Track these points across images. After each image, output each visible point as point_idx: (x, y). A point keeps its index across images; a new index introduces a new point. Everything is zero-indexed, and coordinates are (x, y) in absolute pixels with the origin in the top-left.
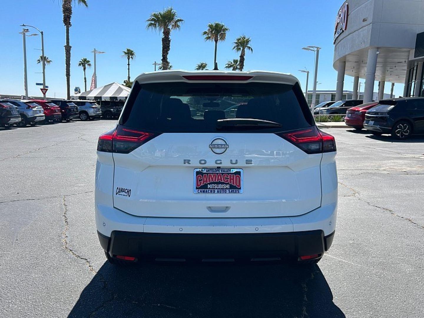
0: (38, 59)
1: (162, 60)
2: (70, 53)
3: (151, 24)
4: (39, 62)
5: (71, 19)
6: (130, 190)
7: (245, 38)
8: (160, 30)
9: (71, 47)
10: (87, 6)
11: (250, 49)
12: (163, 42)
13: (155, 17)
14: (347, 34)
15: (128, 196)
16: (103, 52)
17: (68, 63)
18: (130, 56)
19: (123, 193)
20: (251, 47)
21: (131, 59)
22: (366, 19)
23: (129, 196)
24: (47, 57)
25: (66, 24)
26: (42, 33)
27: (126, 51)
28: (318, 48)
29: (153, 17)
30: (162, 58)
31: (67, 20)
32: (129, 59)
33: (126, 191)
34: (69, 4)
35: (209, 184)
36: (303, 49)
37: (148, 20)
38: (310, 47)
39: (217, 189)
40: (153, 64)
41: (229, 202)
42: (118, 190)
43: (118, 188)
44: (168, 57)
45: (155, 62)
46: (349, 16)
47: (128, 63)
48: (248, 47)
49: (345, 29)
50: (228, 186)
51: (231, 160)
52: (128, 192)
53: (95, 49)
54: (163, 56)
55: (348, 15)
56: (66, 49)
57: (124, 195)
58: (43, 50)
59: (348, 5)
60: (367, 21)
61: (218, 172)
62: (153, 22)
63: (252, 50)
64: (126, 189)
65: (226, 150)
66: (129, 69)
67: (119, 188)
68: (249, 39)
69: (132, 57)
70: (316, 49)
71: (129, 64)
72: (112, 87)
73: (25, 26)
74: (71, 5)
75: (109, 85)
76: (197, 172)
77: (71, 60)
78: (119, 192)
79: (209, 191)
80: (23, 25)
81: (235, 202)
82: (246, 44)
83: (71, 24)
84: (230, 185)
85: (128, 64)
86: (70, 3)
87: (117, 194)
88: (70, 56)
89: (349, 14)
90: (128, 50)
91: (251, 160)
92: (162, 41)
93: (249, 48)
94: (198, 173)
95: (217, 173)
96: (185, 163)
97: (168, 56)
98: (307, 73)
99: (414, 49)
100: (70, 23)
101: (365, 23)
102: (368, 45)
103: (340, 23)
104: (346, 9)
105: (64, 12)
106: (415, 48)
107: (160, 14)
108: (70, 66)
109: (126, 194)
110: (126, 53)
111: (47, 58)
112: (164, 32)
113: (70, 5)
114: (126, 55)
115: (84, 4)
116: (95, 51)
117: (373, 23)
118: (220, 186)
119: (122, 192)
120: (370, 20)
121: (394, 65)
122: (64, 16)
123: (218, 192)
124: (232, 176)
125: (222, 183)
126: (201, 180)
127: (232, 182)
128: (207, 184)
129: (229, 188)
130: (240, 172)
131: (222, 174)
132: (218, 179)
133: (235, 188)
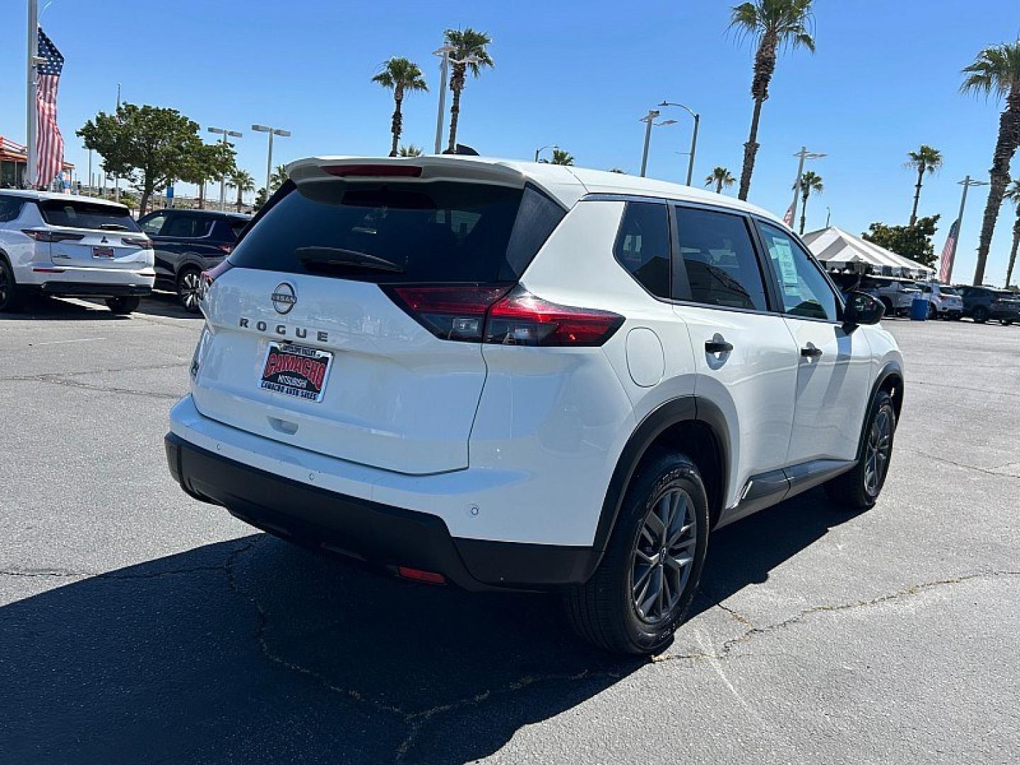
0: (709, 175)
1: (991, 171)
2: (753, 160)
3: (976, 80)
4: (710, 182)
5: (769, 83)
8: (1001, 90)
9: (757, 146)
10: (812, 48)
12: (1001, 124)
13: (990, 59)
16: (822, 156)
17: (745, 181)
18: (927, 165)
21: (926, 172)
24: (728, 171)
25: (756, 96)
26: (697, 117)
27: (918, 153)
29: (983, 60)
30: (992, 166)
31: (760, 89)
32: (921, 172)
34: (771, 49)
35: (282, 374)
37: (969, 69)
39: (288, 385)
40: (961, 183)
41: (298, 415)
44: (1010, 164)
45: (968, 177)
47: (917, 183)
50: (304, 384)
51: (298, 330)
53: (804, 148)
54: (997, 160)
56: (746, 151)
58: (692, 154)
61: (297, 353)
62: (981, 73)
65: (292, 306)
66: (917, 197)
69: (930, 168)
71: (919, 186)
72: (823, 236)
73: (667, 105)
74: (776, 52)
75: (818, 232)
76: (272, 347)
77: (753, 175)
79: (277, 388)
80: (663, 102)
81: (310, 418)
83: (768, 93)
84: (309, 381)
85: (916, 186)
86: (773, 46)
88: (753, 166)
90: (924, 150)
91: (327, 334)
92: (999, 121)
94: (273, 349)
95: (297, 356)
96: (241, 325)
97: (1012, 162)
100: (766, 91)
105: (757, 68)
107: (1007, 50)
108: (748, 188)
110: (916, 158)
111: (729, 173)
112: (1010, 99)
113: (772, 53)
114: (917, 161)
115: (806, 44)
116: (804, 152)
118: (295, 381)
122: (755, 77)
123: (287, 392)
124: (315, 365)
125: (299, 377)
126: (273, 365)
127: (312, 377)
128: (279, 374)
129: (305, 386)
130: (327, 358)
131: (304, 357)
132: (296, 367)
133: (313, 389)
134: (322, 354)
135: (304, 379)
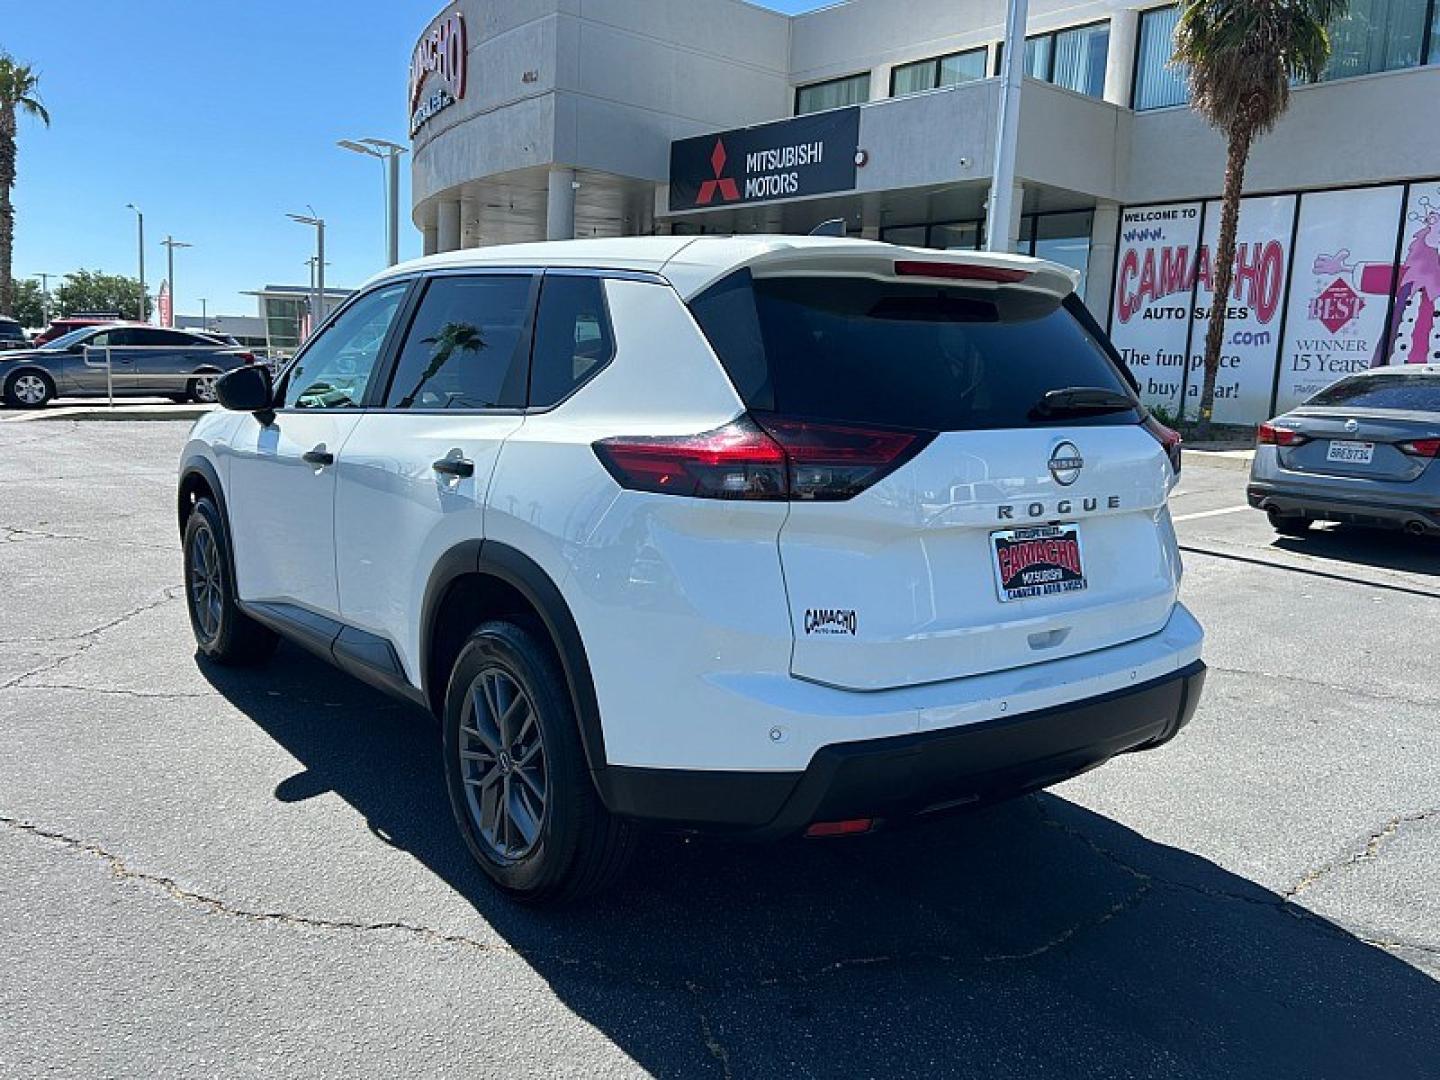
6: (853, 614)
7: (10, 66)
11: (38, 110)
14: (469, 114)
15: (849, 632)
19: (832, 625)
20: (39, 103)
22: (534, 76)
23: (853, 632)
28: (394, 147)
33: (841, 618)
36: (340, 144)
38: (371, 142)
39: (1041, 583)
42: (810, 620)
43: (808, 612)
46: (469, 57)
48: (26, 101)
49: (462, 96)
50: (1059, 573)
51: (1086, 501)
52: (846, 619)
55: (465, 53)
57: (837, 631)
59: (462, 19)
60: (538, 83)
61: (1035, 537)
63: (45, 114)
64: (839, 612)
67: (812, 611)
68: (28, 70)
70: (386, 151)
76: (998, 541)
78: (816, 623)
79: (1029, 592)
82: (18, 91)
84: (1063, 568)
87: (808, 631)
89: (469, 47)
91: (1118, 497)
93: (33, 105)
94: (999, 543)
95: (1035, 541)
96: (1000, 517)
98: (316, 228)
99: (666, 184)
101: (529, 89)
102: (548, 158)
103: (439, 71)
104: (456, 29)
106: (669, 181)
109: (840, 628)
117: (558, 91)
118: (1046, 575)
119: (828, 622)
120: (548, 80)
121: (593, 227)
123: (1046, 592)
124: (1062, 545)
125: (1048, 567)
126: (1007, 563)
127: (1064, 560)
128: (1021, 573)
129: (1061, 577)
130: (1074, 533)
131: (1044, 540)
132: (1039, 557)
133: (1073, 576)
134: (1065, 529)
135: (1057, 567)
